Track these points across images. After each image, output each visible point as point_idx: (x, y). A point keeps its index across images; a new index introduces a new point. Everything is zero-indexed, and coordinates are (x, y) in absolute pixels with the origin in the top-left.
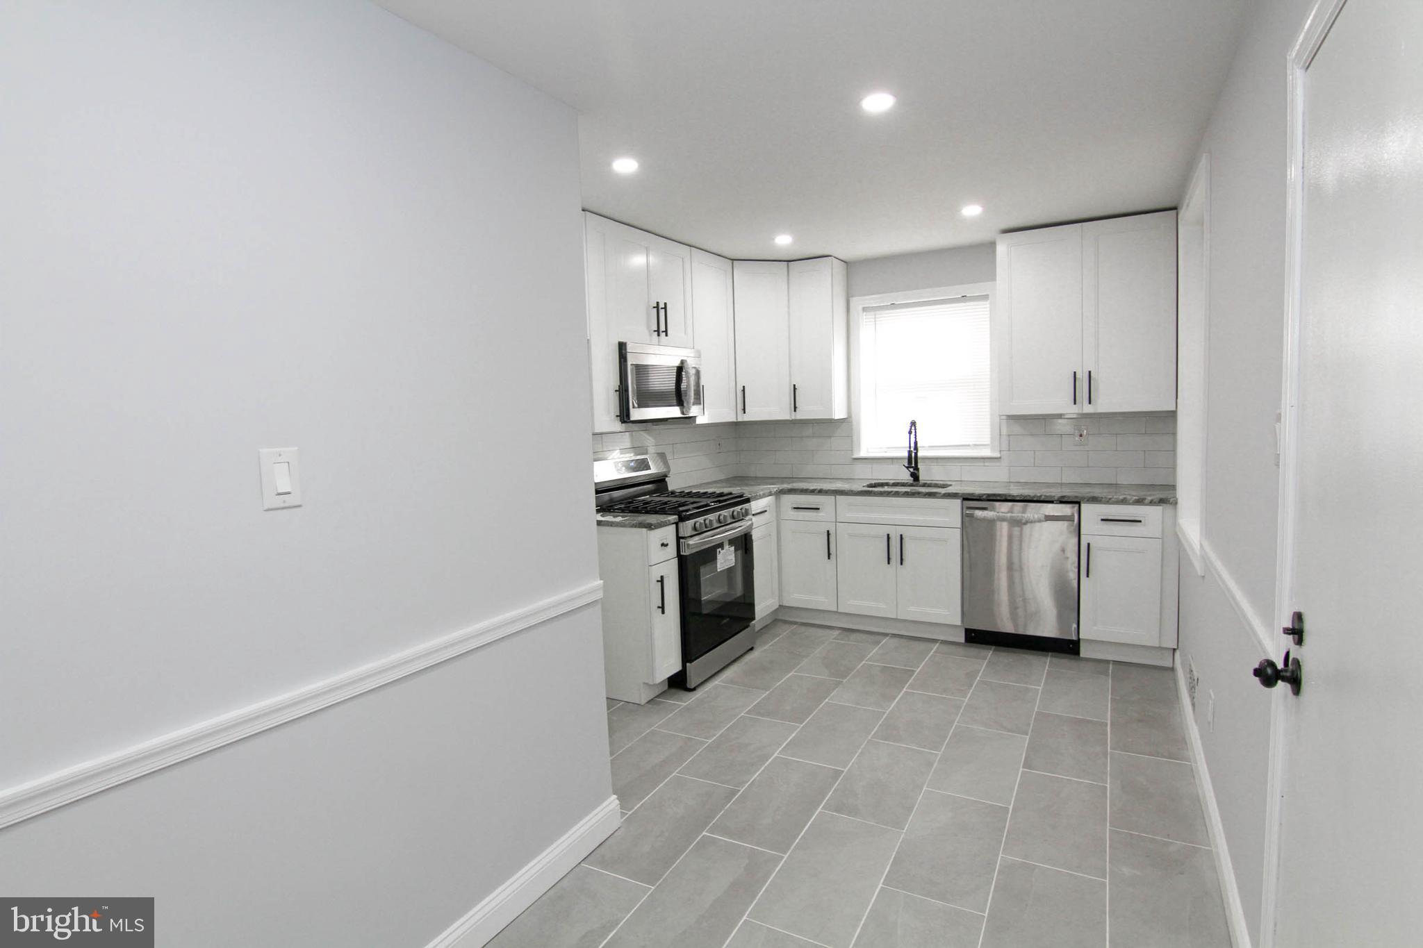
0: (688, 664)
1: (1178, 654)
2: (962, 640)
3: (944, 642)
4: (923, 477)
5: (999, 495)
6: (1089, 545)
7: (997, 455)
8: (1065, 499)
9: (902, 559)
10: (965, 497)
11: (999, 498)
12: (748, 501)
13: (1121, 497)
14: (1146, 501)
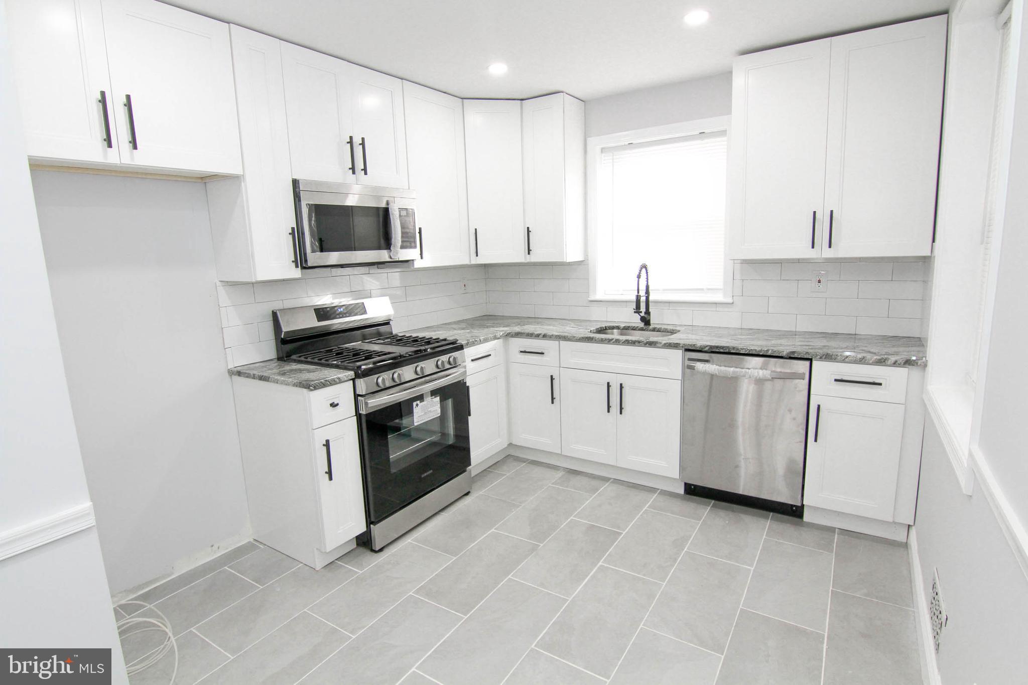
0: (372, 526)
1: (913, 531)
2: (682, 491)
3: (664, 493)
4: (654, 320)
5: (722, 347)
6: (819, 406)
7: (730, 300)
8: (796, 355)
9: (621, 409)
10: (686, 348)
11: (722, 350)
12: (461, 348)
13: (860, 356)
14: (889, 362)
